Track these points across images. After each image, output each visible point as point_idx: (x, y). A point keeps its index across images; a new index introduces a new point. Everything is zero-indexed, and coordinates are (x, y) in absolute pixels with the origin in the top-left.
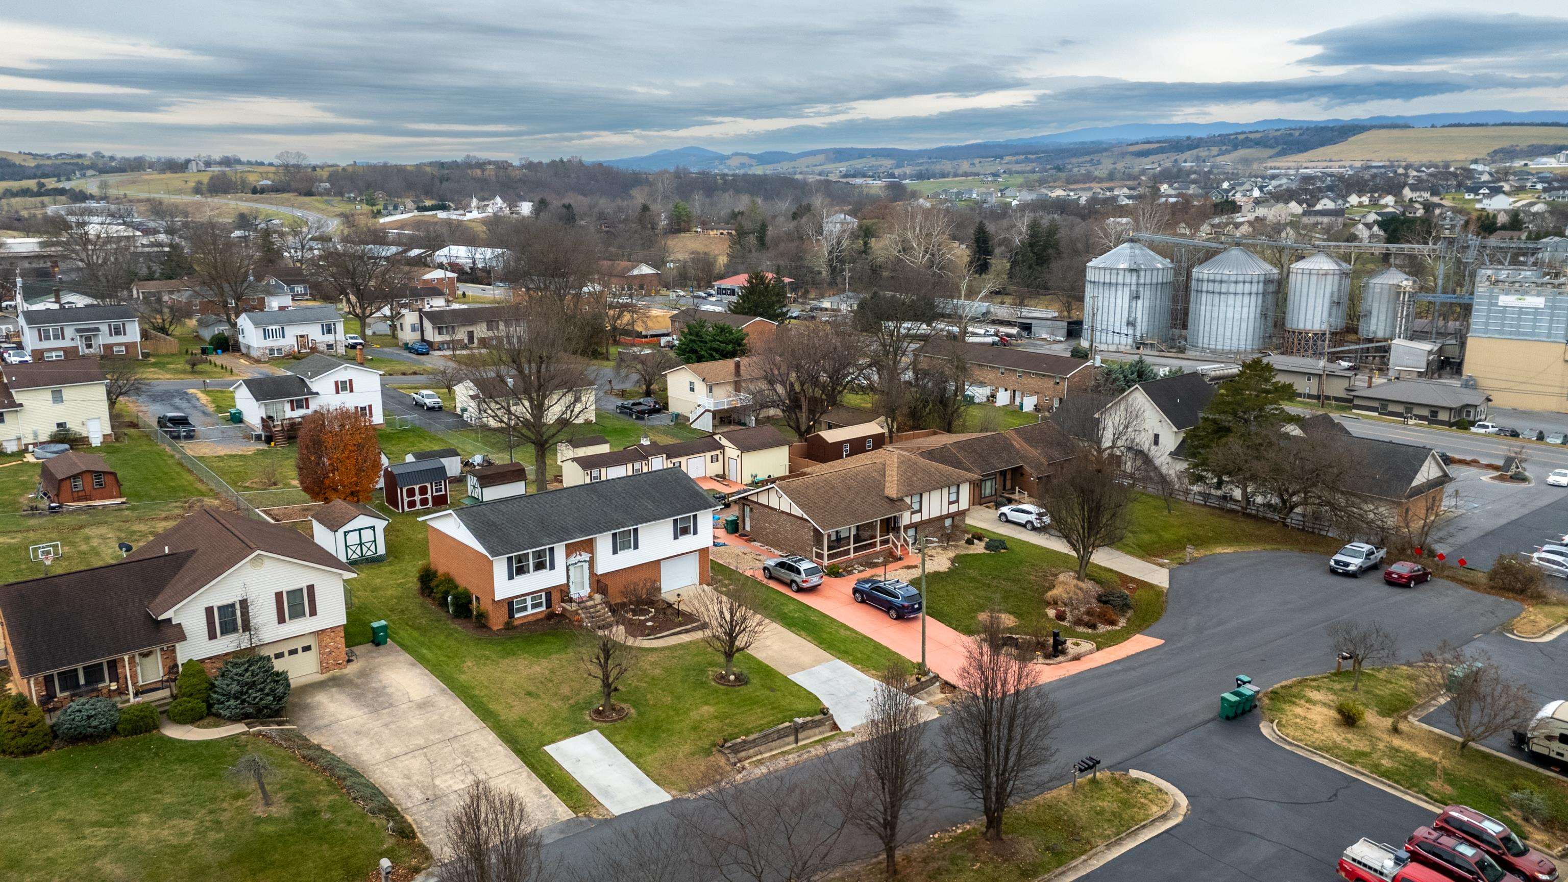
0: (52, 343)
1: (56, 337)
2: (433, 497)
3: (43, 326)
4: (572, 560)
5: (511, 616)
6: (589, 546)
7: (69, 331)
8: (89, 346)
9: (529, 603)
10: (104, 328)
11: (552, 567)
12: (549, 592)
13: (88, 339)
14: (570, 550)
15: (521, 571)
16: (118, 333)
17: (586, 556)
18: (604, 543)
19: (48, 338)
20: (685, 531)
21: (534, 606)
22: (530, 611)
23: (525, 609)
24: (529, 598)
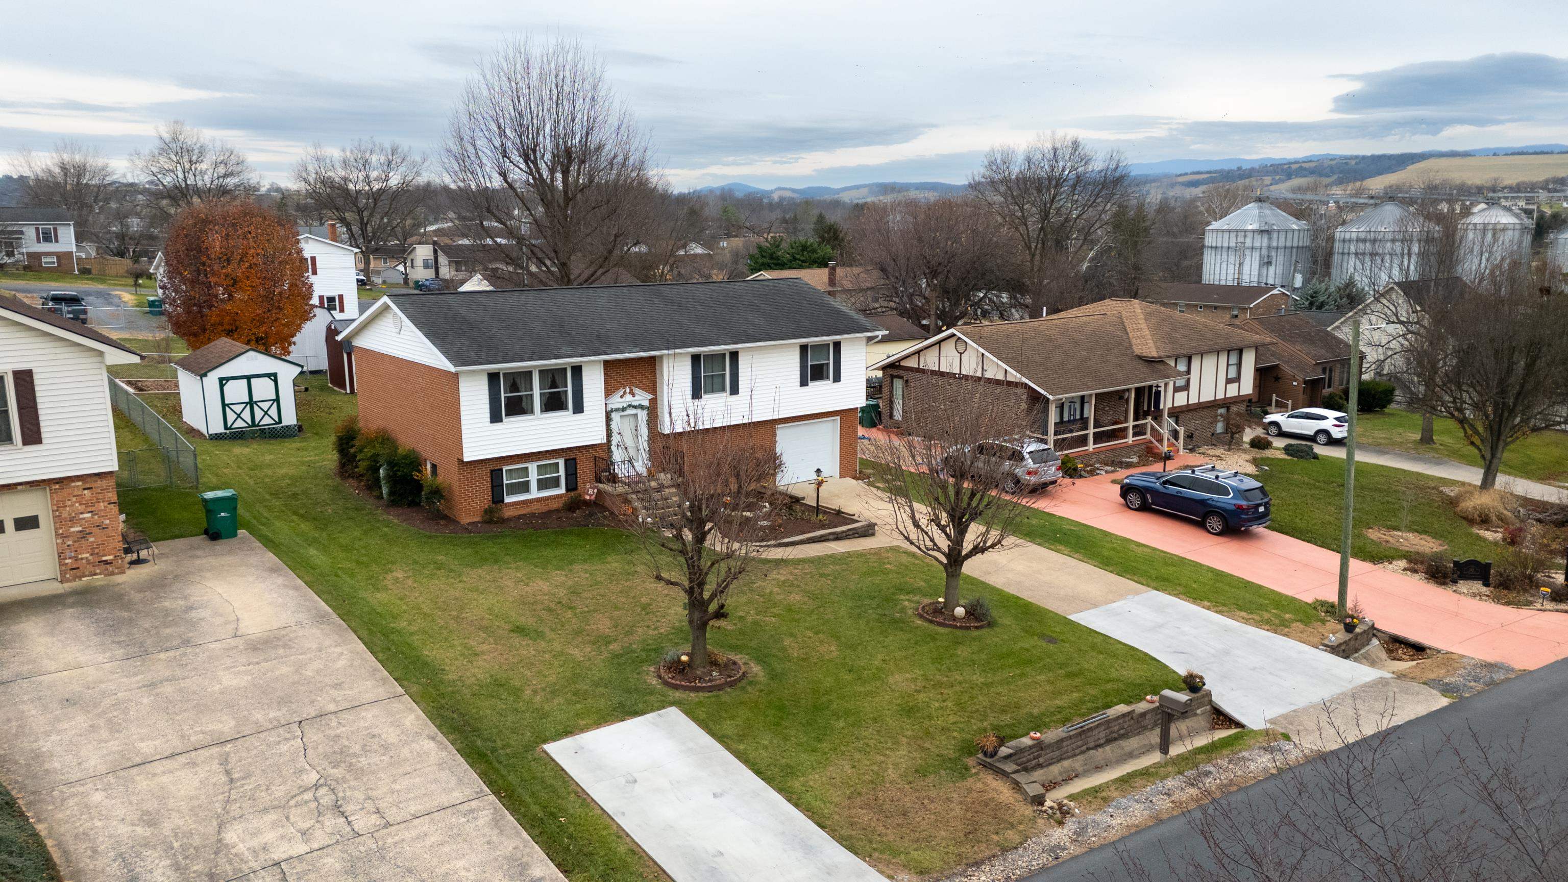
4: (617, 401)
5: (497, 499)
6: (645, 377)
8: (10, 254)
9: (533, 476)
10: (30, 231)
11: (579, 408)
12: (572, 456)
13: (9, 244)
14: (613, 375)
15: (518, 407)
16: (47, 239)
17: (642, 398)
18: (676, 370)
20: (820, 373)
21: (543, 484)
22: (534, 493)
23: (524, 487)
24: (533, 468)
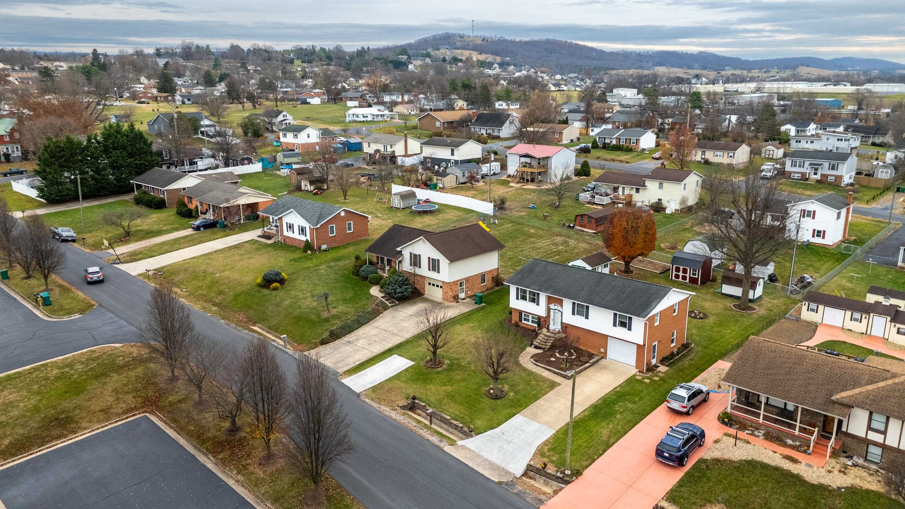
0: (797, 169)
1: (800, 166)
2: (690, 277)
3: (795, 159)
4: (552, 306)
5: (521, 321)
6: (560, 303)
7: (807, 164)
8: (815, 174)
9: (530, 318)
10: (826, 165)
11: (538, 304)
12: (539, 318)
13: (816, 169)
14: (550, 300)
15: (524, 298)
16: (833, 169)
17: (559, 308)
18: (568, 305)
19: (795, 166)
20: (623, 324)
21: (533, 322)
22: (530, 323)
23: (528, 320)
24: (531, 316)
